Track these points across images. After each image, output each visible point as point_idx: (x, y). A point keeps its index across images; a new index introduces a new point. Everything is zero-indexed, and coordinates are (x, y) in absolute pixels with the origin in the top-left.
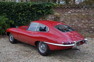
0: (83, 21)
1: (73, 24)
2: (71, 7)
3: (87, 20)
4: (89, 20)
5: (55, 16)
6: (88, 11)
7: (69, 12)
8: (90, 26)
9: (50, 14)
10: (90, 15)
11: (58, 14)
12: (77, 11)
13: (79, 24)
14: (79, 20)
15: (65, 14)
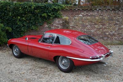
0: (96, 26)
1: (86, 30)
2: (83, 8)
3: (101, 25)
4: (103, 25)
5: (64, 20)
6: (102, 14)
7: (80, 16)
8: (104, 31)
9: (57, 18)
10: (104, 19)
11: (67, 18)
12: (90, 14)
13: (91, 30)
14: (92, 24)
15: (75, 18)
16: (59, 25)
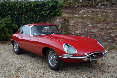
0: (99, 25)
1: (86, 30)
3: (105, 23)
4: (108, 24)
5: (63, 18)
6: (105, 11)
7: (80, 13)
10: (109, 16)
11: (67, 15)
12: (91, 11)
13: (93, 30)
14: (94, 23)
15: (75, 15)
16: (60, 24)
